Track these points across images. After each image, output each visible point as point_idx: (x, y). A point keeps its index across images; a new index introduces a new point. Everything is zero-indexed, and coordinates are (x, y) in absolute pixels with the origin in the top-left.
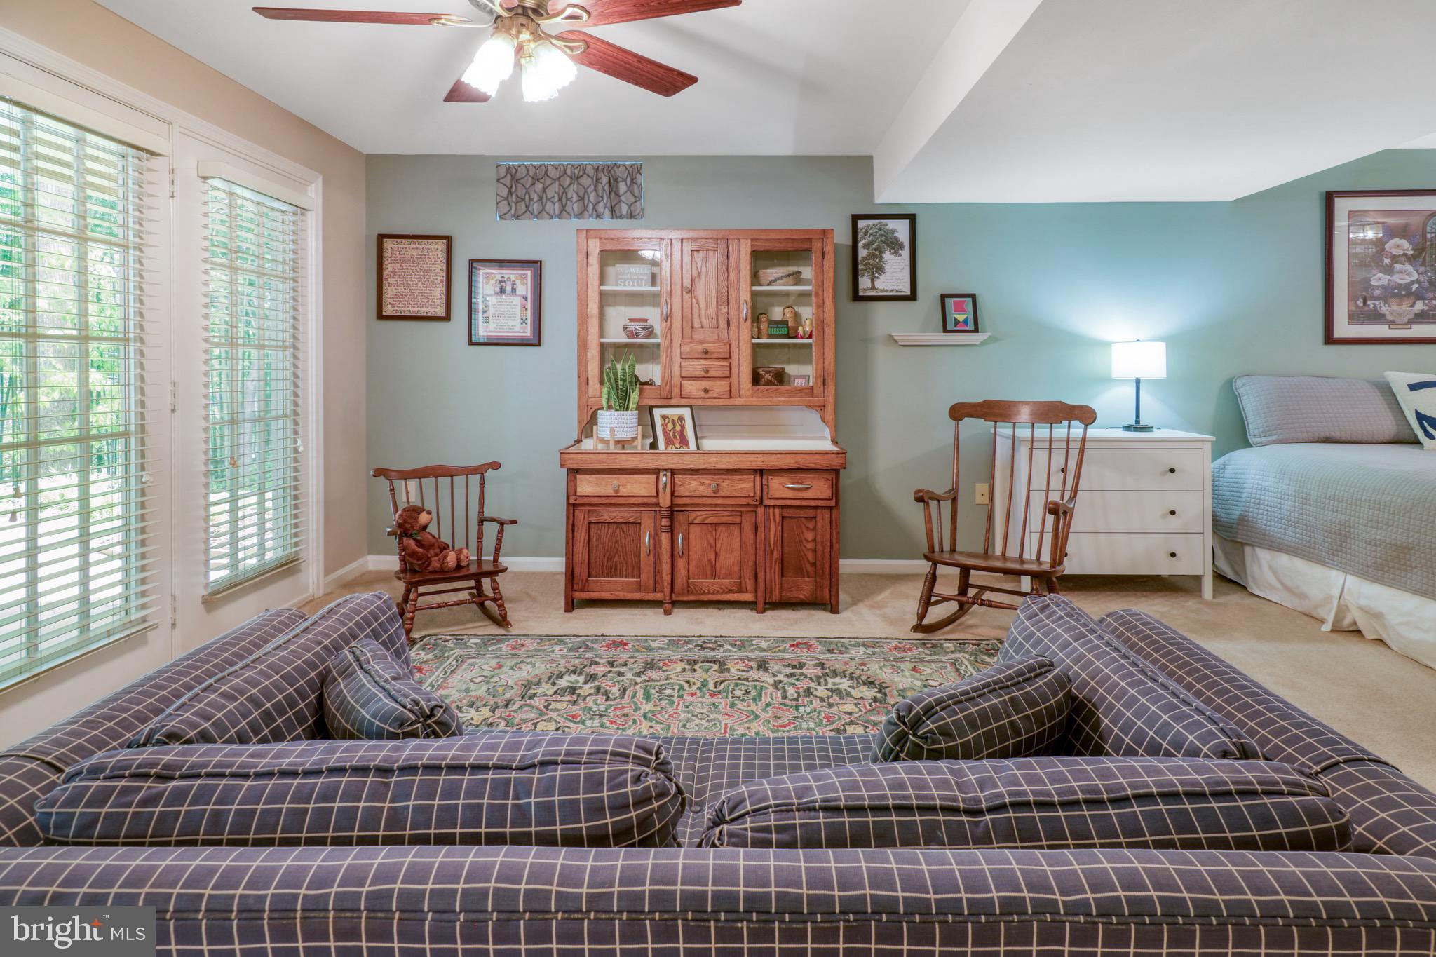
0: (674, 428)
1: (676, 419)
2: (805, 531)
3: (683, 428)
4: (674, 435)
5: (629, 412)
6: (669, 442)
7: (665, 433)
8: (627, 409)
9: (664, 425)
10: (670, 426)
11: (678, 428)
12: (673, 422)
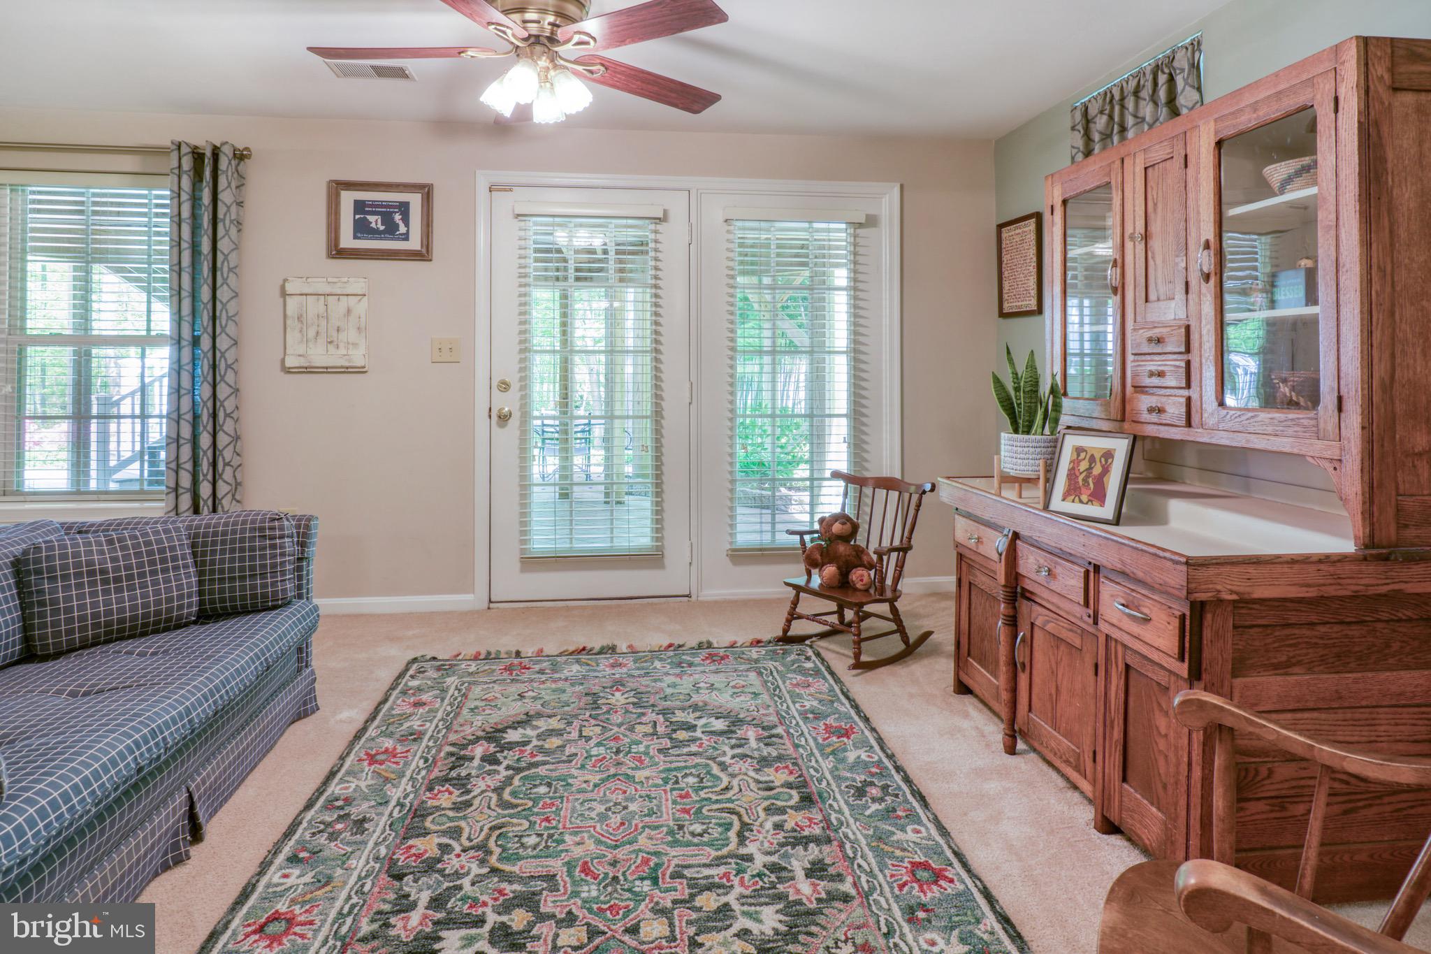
0: (1090, 468)
1: (1097, 456)
2: (1157, 713)
3: (1106, 470)
4: (1085, 480)
5: (1031, 437)
6: (1073, 491)
7: (1072, 475)
8: (1028, 433)
9: (1075, 462)
10: (1084, 466)
11: (1097, 470)
12: (1092, 459)
